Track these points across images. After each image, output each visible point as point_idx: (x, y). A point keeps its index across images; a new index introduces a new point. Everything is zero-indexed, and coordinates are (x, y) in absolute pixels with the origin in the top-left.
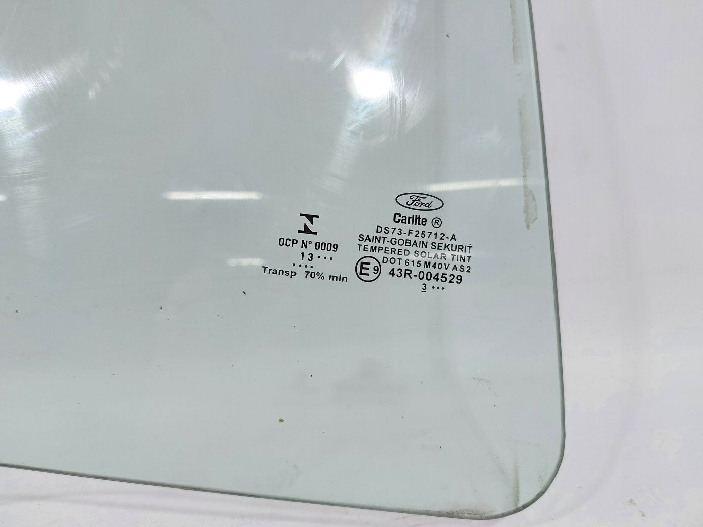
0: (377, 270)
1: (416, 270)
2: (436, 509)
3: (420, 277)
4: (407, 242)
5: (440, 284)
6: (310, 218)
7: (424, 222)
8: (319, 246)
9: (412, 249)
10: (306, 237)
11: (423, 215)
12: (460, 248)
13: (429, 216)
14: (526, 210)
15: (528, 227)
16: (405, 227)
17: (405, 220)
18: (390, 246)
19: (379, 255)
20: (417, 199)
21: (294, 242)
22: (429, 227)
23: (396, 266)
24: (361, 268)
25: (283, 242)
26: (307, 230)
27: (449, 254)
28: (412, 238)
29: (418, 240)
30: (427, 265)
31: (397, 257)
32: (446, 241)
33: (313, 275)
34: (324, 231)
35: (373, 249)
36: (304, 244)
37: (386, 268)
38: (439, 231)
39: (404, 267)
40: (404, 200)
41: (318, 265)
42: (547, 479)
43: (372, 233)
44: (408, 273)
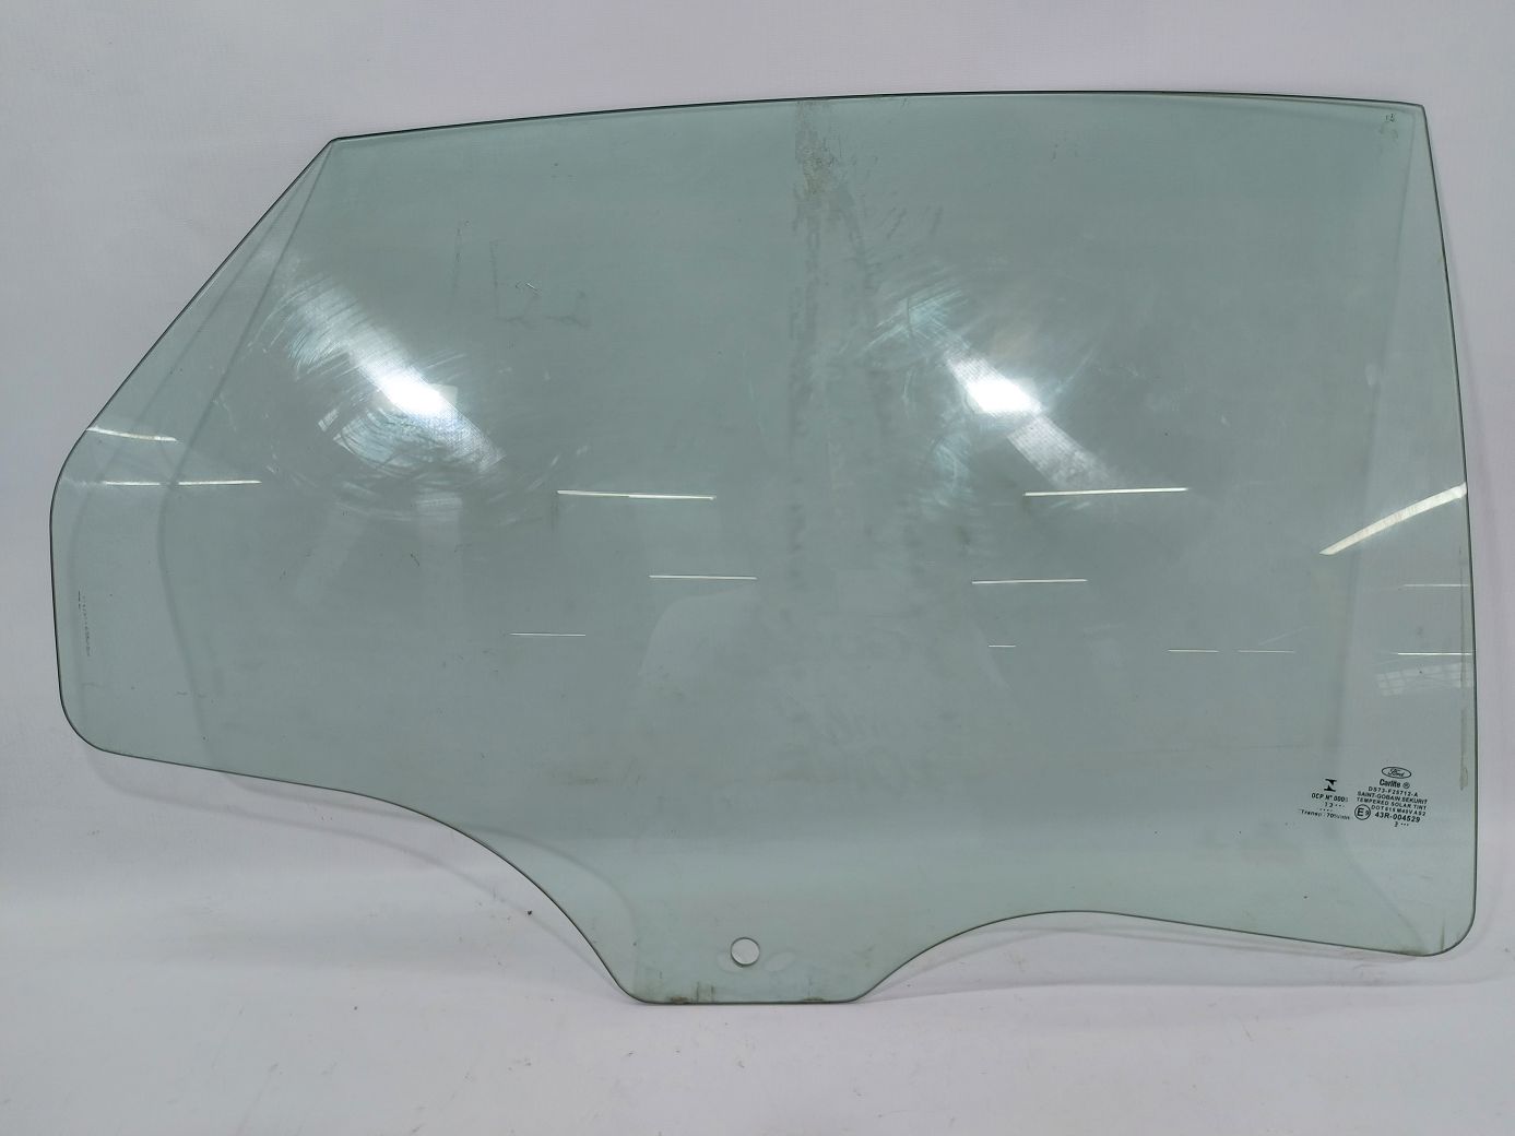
0: (1368, 813)
1: (1392, 814)
2: (1394, 949)
3: (1395, 817)
4: (1387, 797)
5: (1406, 822)
6: (1332, 782)
7: (1399, 785)
8: (1337, 798)
9: (1390, 801)
10: (1329, 793)
11: (1398, 781)
12: (1420, 801)
13: (1402, 782)
14: (1462, 778)
15: (1462, 789)
16: (1387, 788)
17: (1387, 784)
18: (1376, 798)
19: (1370, 804)
20: (1395, 771)
21: (1322, 796)
22: (1401, 788)
23: (1380, 811)
24: (1359, 811)
25: (1314, 795)
26: (1329, 789)
27: (1413, 804)
28: (1391, 794)
29: (1395, 795)
30: (1399, 811)
31: (1380, 805)
32: (1411, 797)
33: (1332, 815)
34: (1339, 789)
35: (1366, 801)
36: (1328, 797)
37: (1374, 812)
38: (1408, 790)
39: (1384, 812)
40: (1386, 771)
41: (1335, 810)
42: (1463, 933)
43: (1367, 791)
44: (1387, 815)
